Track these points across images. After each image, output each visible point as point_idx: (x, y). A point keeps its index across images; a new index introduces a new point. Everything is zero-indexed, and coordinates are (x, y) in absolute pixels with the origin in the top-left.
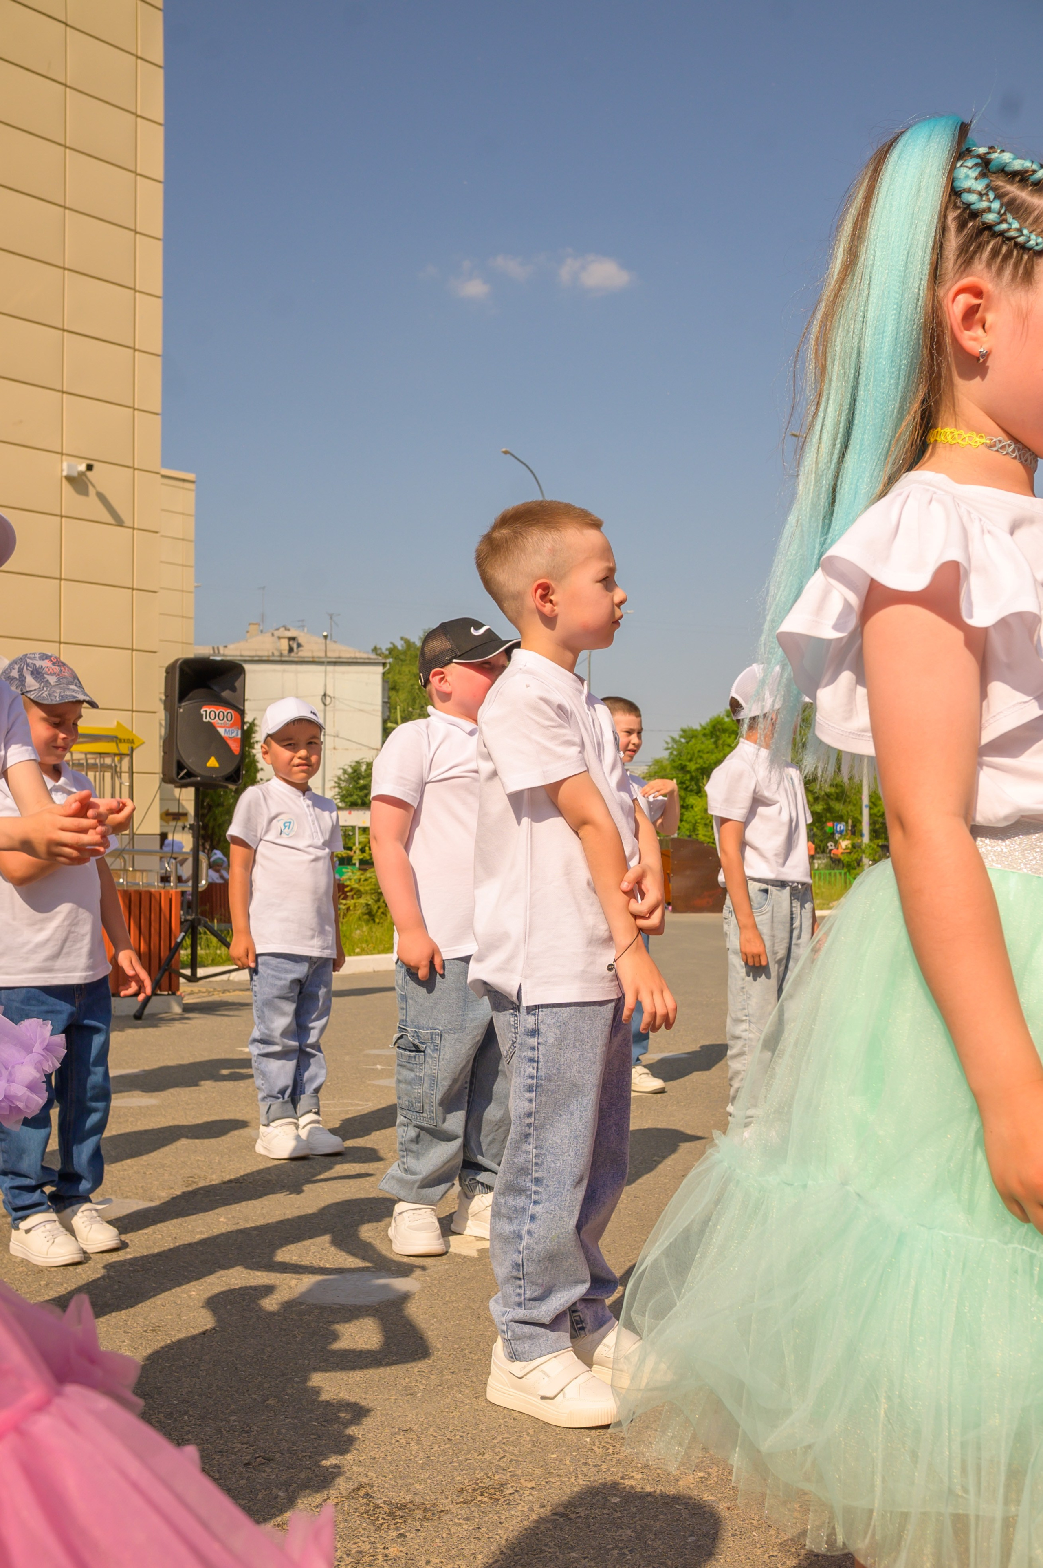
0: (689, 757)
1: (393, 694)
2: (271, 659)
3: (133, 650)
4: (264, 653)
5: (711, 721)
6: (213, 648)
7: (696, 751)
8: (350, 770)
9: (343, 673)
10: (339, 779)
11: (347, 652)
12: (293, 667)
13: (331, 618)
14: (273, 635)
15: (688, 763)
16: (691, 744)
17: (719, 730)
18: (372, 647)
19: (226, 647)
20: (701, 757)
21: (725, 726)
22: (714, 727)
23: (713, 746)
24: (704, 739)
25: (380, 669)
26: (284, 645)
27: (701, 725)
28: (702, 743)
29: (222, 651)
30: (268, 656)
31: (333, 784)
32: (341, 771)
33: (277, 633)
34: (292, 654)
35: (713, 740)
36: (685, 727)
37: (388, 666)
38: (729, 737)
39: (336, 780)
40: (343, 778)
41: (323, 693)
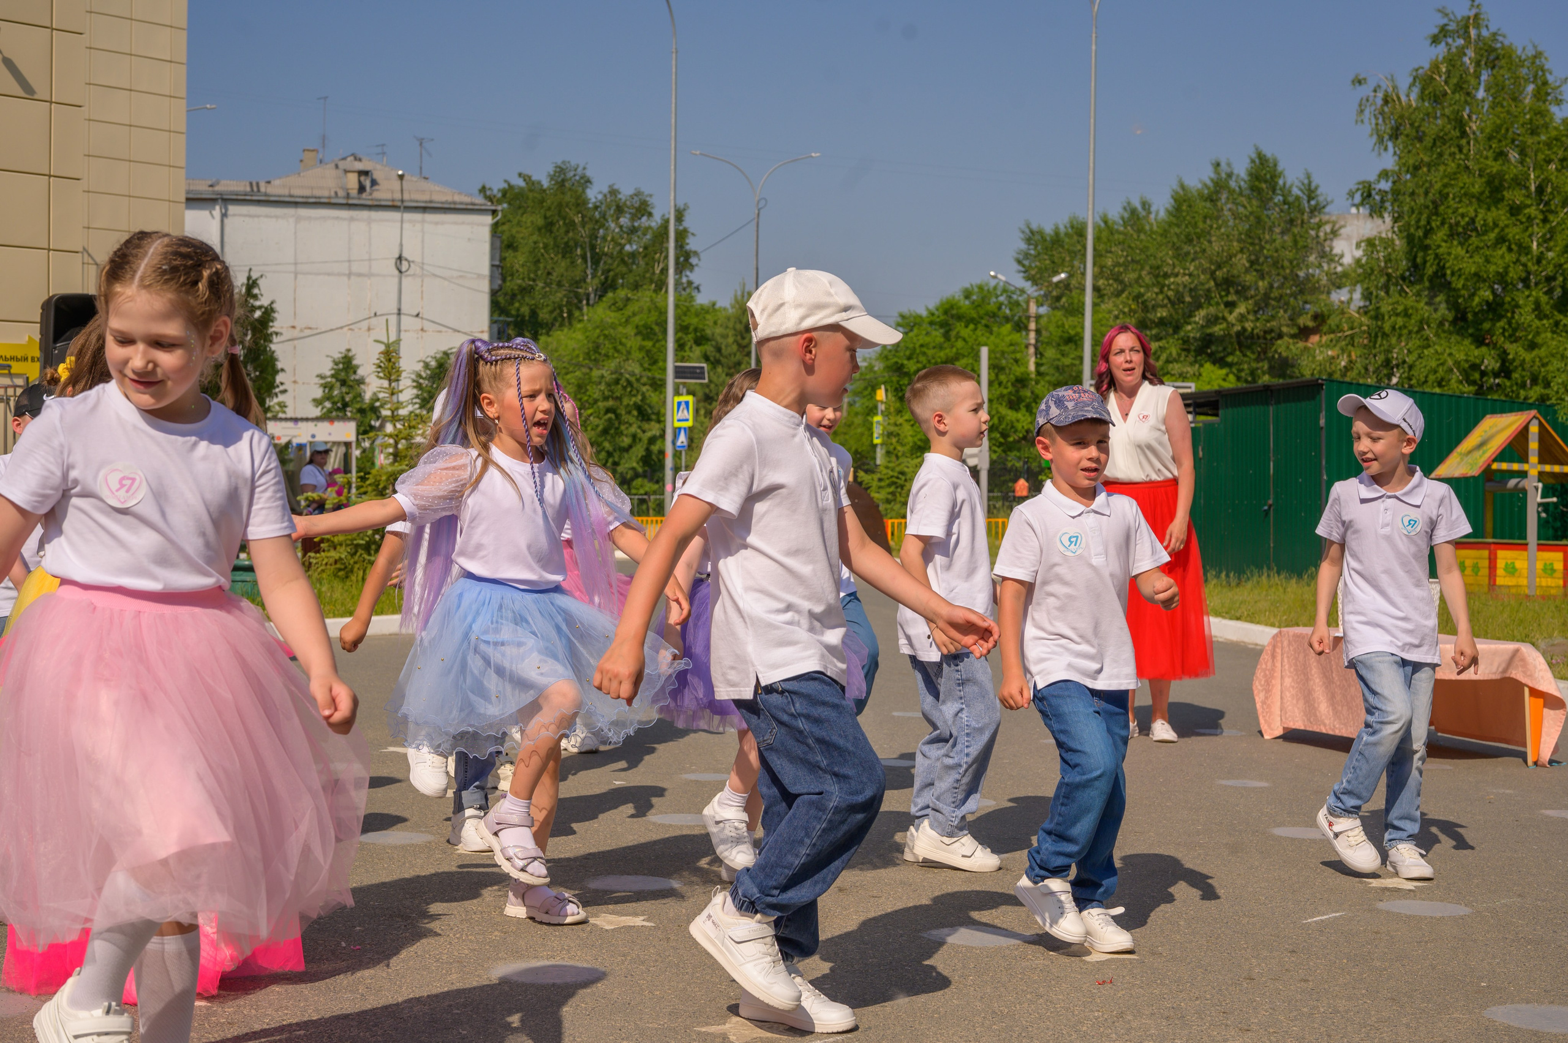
0: (908, 353)
1: (509, 254)
2: (334, 201)
3: (49, 250)
4: (324, 194)
5: (942, 305)
6: (251, 184)
7: (917, 346)
8: (433, 364)
9: (437, 223)
10: (420, 376)
11: (442, 194)
12: (365, 214)
13: (421, 144)
14: (337, 167)
15: (905, 362)
16: (911, 334)
17: (952, 316)
18: (480, 187)
19: (269, 182)
20: (924, 354)
21: (962, 311)
22: (946, 312)
23: (942, 340)
24: (929, 329)
25: (488, 220)
26: (352, 181)
27: (927, 309)
28: (927, 334)
29: (263, 189)
30: (329, 198)
31: (409, 383)
32: (422, 364)
33: (342, 165)
34: (364, 195)
35: (942, 331)
36: (905, 310)
37: (500, 215)
38: (966, 327)
39: (413, 376)
40: (424, 375)
41: (397, 256)
